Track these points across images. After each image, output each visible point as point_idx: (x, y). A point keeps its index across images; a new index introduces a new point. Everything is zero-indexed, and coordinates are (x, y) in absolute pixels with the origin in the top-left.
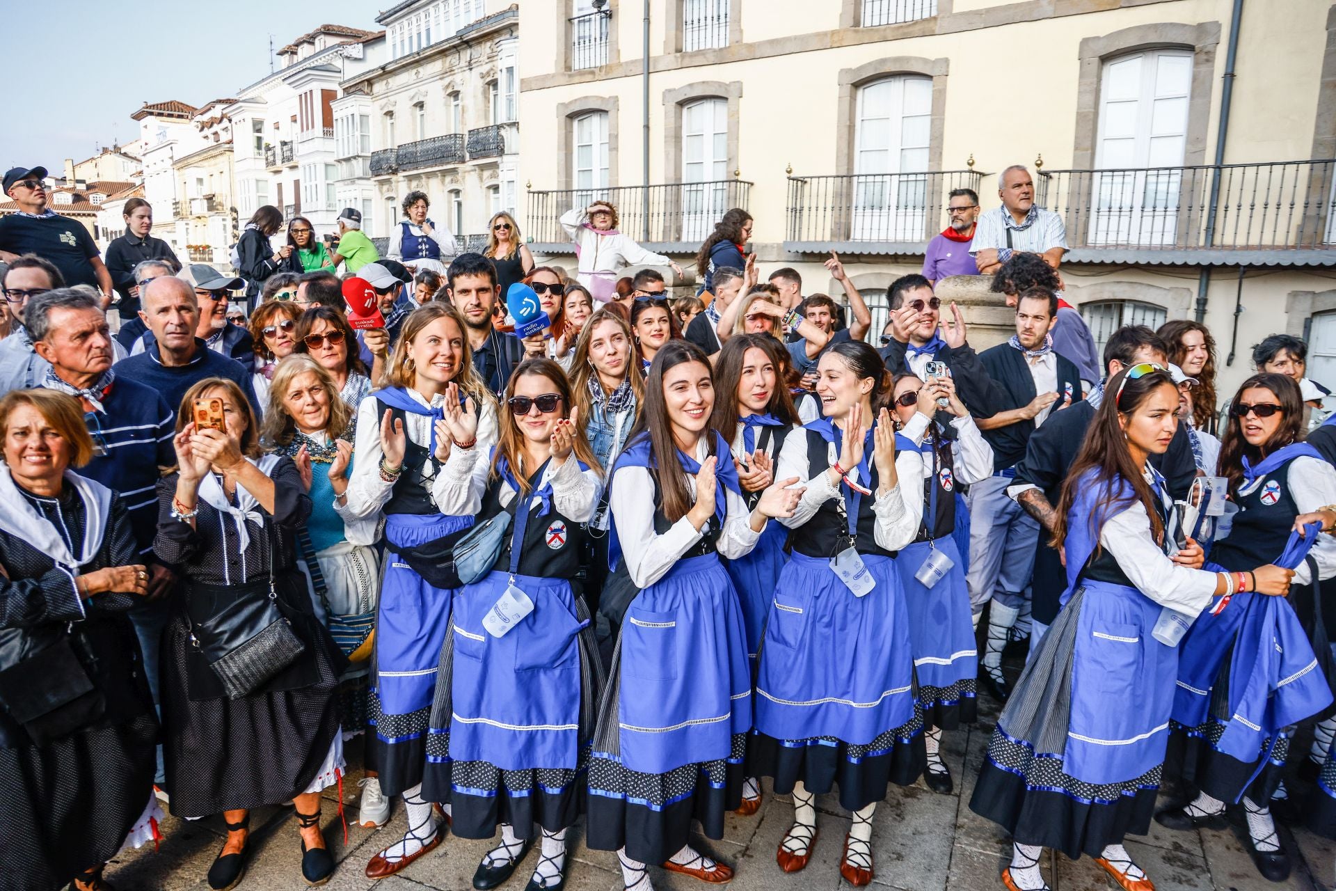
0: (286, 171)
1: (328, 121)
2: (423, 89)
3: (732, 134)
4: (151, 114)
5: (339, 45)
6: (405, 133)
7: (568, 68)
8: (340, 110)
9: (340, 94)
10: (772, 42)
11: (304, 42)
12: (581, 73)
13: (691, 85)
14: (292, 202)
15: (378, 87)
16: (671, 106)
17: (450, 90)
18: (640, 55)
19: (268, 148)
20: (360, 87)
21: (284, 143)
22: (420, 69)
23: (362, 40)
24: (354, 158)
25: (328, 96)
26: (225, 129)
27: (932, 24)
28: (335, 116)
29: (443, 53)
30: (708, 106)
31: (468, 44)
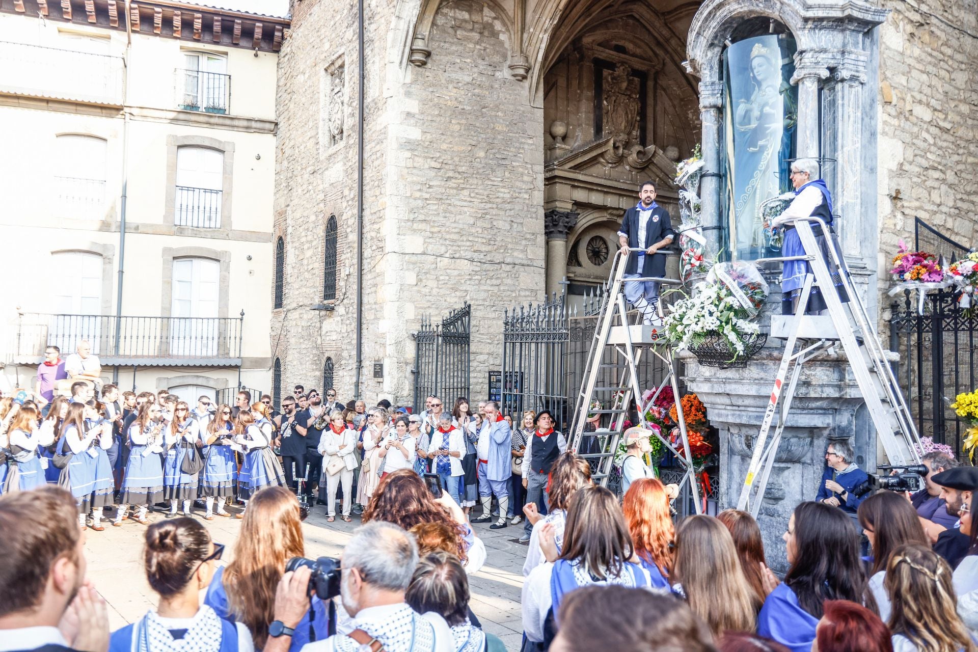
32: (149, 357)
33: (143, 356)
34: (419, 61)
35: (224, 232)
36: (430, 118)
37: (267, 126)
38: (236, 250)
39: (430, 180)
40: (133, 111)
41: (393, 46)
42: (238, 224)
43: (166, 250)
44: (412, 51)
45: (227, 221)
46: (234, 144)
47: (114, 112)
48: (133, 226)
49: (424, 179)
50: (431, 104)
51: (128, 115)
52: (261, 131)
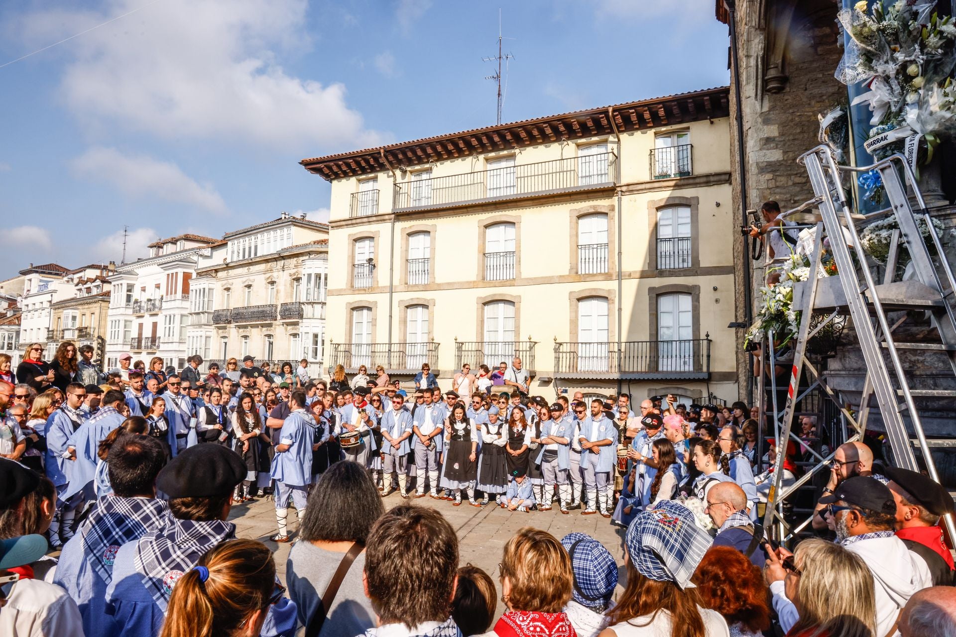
0: (147, 315)
1: (186, 290)
2: (252, 278)
3: (430, 321)
4: (37, 272)
5: (197, 249)
6: (238, 300)
7: (352, 286)
8: (194, 285)
9: (194, 276)
10: (449, 284)
11: (169, 242)
12: (359, 290)
13: (412, 299)
14: (150, 335)
15: (220, 274)
16: (403, 307)
17: (270, 280)
18: (388, 284)
19: (136, 302)
20: (209, 272)
21: (149, 300)
22: (251, 267)
23: (211, 245)
24: (203, 313)
25: (187, 277)
26: (97, 287)
27: (513, 282)
28: (191, 288)
29: (267, 261)
30: (420, 309)
31: (283, 258)
32: (642, 372)
33: (633, 372)
34: (773, 88)
35: (696, 270)
36: (791, 137)
37: (723, 177)
38: (705, 283)
39: (796, 195)
40: (624, 189)
41: (748, 83)
42: (704, 263)
43: (651, 290)
44: (765, 82)
45: (696, 260)
46: (697, 198)
47: (611, 193)
48: (627, 274)
49: (788, 196)
50: (792, 124)
51: (620, 193)
52: (719, 183)
